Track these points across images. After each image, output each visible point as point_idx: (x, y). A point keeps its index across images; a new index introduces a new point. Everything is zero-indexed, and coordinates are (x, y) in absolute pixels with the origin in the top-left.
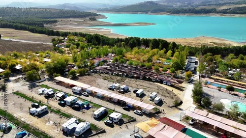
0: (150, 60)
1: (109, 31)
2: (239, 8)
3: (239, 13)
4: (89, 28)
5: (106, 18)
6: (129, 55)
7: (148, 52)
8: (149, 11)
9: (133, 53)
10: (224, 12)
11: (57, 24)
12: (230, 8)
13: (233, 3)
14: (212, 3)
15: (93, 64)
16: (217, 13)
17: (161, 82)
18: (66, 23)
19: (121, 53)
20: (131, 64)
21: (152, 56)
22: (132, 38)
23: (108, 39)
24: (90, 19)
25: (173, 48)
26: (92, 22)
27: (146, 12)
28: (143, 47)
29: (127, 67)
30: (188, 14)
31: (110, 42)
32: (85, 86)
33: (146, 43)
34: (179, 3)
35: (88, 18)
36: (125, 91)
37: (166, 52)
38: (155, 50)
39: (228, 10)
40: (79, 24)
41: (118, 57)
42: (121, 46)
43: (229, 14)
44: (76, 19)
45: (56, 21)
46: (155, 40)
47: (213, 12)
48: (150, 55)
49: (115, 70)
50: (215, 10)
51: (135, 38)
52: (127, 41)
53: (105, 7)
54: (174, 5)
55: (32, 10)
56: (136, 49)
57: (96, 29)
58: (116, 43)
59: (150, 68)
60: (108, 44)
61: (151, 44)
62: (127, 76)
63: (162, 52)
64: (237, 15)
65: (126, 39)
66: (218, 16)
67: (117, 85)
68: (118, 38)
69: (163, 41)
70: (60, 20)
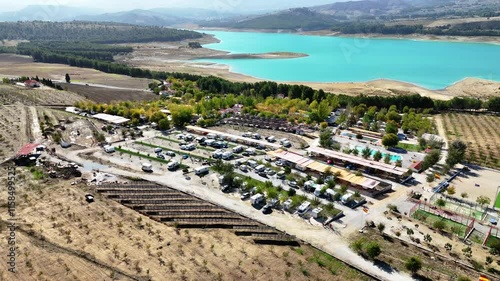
0: (286, 111)
1: (225, 68)
2: (464, 24)
3: (463, 35)
4: (191, 62)
5: (218, 42)
6: (260, 106)
7: (286, 102)
8: (299, 27)
9: (267, 103)
10: (438, 32)
11: (133, 54)
12: (449, 25)
13: (459, 14)
14: (420, 13)
15: (220, 115)
16: (425, 33)
17: (294, 132)
18: (149, 53)
19: (250, 103)
20: (263, 115)
21: (289, 108)
22: (265, 83)
23: (231, 84)
24: (190, 44)
25: (320, 97)
26: (194, 51)
27: (293, 29)
28: (280, 96)
29: (258, 118)
30: (372, 35)
31: (235, 89)
32: (219, 133)
33: (284, 90)
34: (357, 12)
35: (185, 43)
36: (258, 138)
37: (309, 103)
38: (296, 100)
39: (444, 27)
40: (172, 54)
41: (247, 108)
42: (249, 94)
43: (446, 37)
44: (164, 45)
45: (130, 50)
46: (296, 87)
47: (417, 32)
48: (287, 105)
49: (246, 122)
50: (421, 27)
51: (270, 83)
52: (258, 86)
53: (212, 18)
54: (348, 16)
55: (82, 26)
56: (270, 99)
57: (203, 64)
58: (242, 89)
59: (285, 119)
60: (232, 92)
61: (290, 93)
62: (259, 127)
63: (303, 102)
64: (461, 39)
65: (257, 84)
66: (425, 39)
67: (249, 133)
68: (245, 83)
69: (307, 88)
70: (134, 45)
